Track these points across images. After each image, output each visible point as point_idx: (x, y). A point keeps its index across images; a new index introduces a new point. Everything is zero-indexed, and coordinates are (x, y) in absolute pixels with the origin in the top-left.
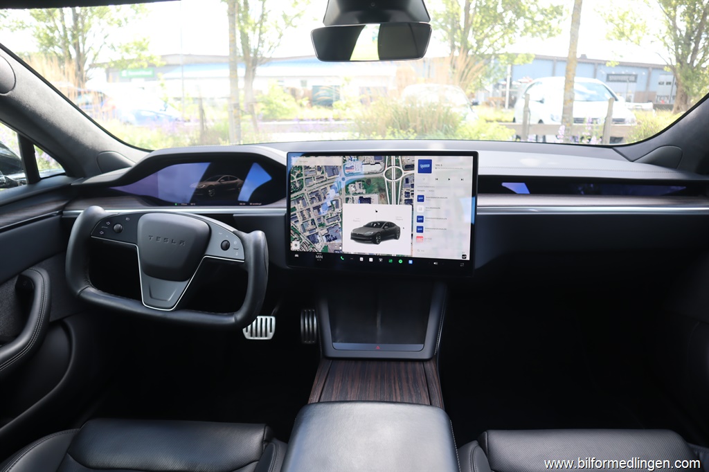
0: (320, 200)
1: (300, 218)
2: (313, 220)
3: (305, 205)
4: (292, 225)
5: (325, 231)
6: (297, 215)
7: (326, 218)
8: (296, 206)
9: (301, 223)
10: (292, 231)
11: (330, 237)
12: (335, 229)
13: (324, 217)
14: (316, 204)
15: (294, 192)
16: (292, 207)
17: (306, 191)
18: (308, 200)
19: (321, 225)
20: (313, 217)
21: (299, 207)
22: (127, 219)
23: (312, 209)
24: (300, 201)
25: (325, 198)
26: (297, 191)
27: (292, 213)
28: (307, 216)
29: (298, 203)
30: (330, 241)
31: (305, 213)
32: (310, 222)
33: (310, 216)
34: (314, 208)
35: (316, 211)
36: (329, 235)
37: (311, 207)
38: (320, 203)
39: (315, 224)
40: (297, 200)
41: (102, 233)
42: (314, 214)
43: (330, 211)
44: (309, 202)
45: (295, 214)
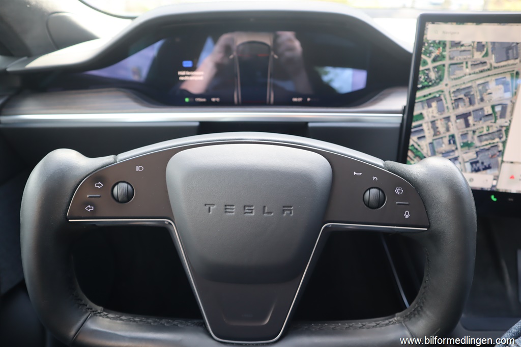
0: (471, 103)
1: (428, 132)
2: (453, 136)
3: (441, 110)
4: (411, 142)
5: (471, 155)
6: (425, 127)
7: (477, 134)
8: (425, 112)
9: (429, 139)
10: (410, 153)
11: (479, 165)
12: (490, 153)
13: (474, 132)
14: (462, 110)
15: (423, 88)
16: (416, 112)
17: (447, 86)
18: (449, 102)
19: (467, 145)
20: (453, 130)
21: (427, 113)
22: (138, 168)
23: (453, 118)
24: (434, 104)
25: (482, 100)
26: (429, 86)
27: (414, 124)
28: (442, 129)
29: (430, 106)
30: (477, 170)
31: (440, 125)
32: (446, 140)
33: (448, 130)
34: (458, 117)
35: (461, 121)
36: (477, 162)
37: (452, 114)
38: (471, 108)
39: (454, 142)
40: (428, 102)
41: (89, 208)
42: (456, 128)
43: (488, 123)
44: (450, 106)
45: (421, 125)
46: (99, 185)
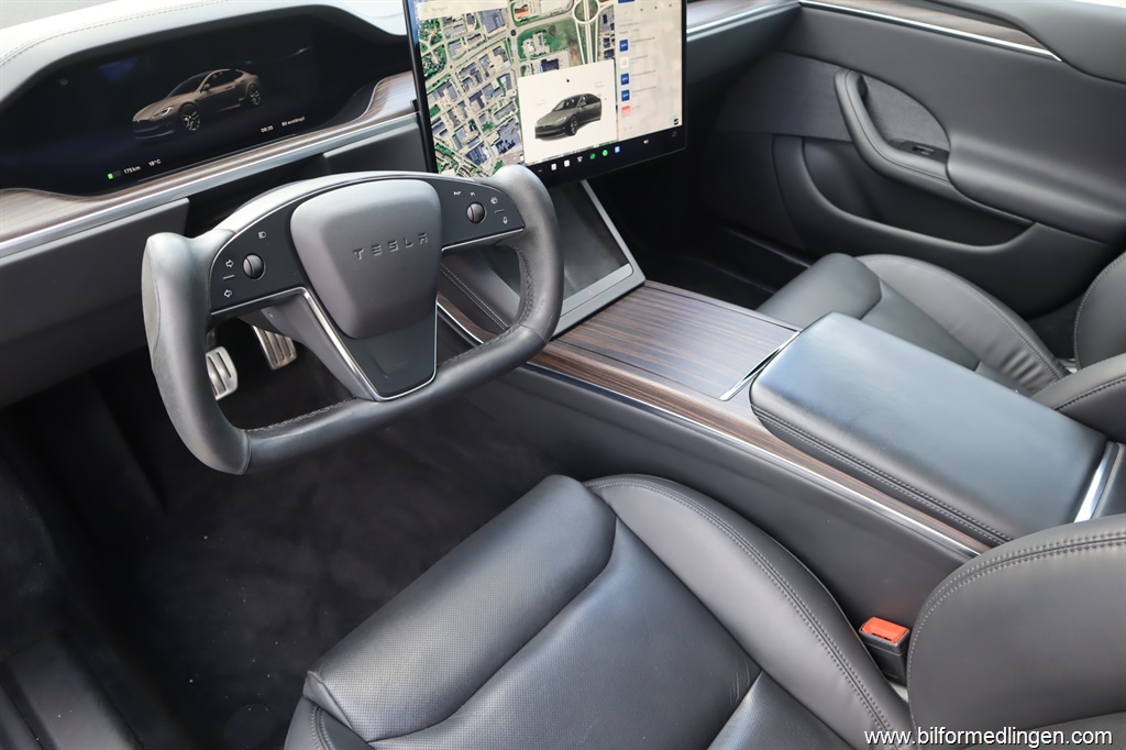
0: (479, 81)
1: (448, 125)
2: (472, 122)
3: (454, 97)
4: (435, 141)
5: (494, 136)
6: (443, 120)
7: (493, 112)
8: (438, 103)
9: (451, 132)
10: (437, 154)
11: (504, 144)
12: (509, 129)
13: (490, 111)
14: (473, 90)
15: (430, 76)
16: (431, 106)
17: (452, 69)
18: (459, 85)
19: (487, 127)
20: (471, 116)
21: (440, 103)
22: (261, 235)
23: (467, 102)
24: (445, 92)
25: (487, 75)
26: (435, 73)
27: (432, 119)
28: (460, 117)
29: (442, 95)
30: (504, 151)
31: (456, 112)
32: (467, 128)
33: (466, 116)
34: (471, 99)
35: (476, 102)
36: (502, 142)
37: (465, 97)
38: (480, 87)
39: (476, 128)
40: (439, 90)
41: (227, 293)
42: (473, 111)
43: (499, 98)
44: (461, 90)
45: (439, 119)
46: (229, 264)
